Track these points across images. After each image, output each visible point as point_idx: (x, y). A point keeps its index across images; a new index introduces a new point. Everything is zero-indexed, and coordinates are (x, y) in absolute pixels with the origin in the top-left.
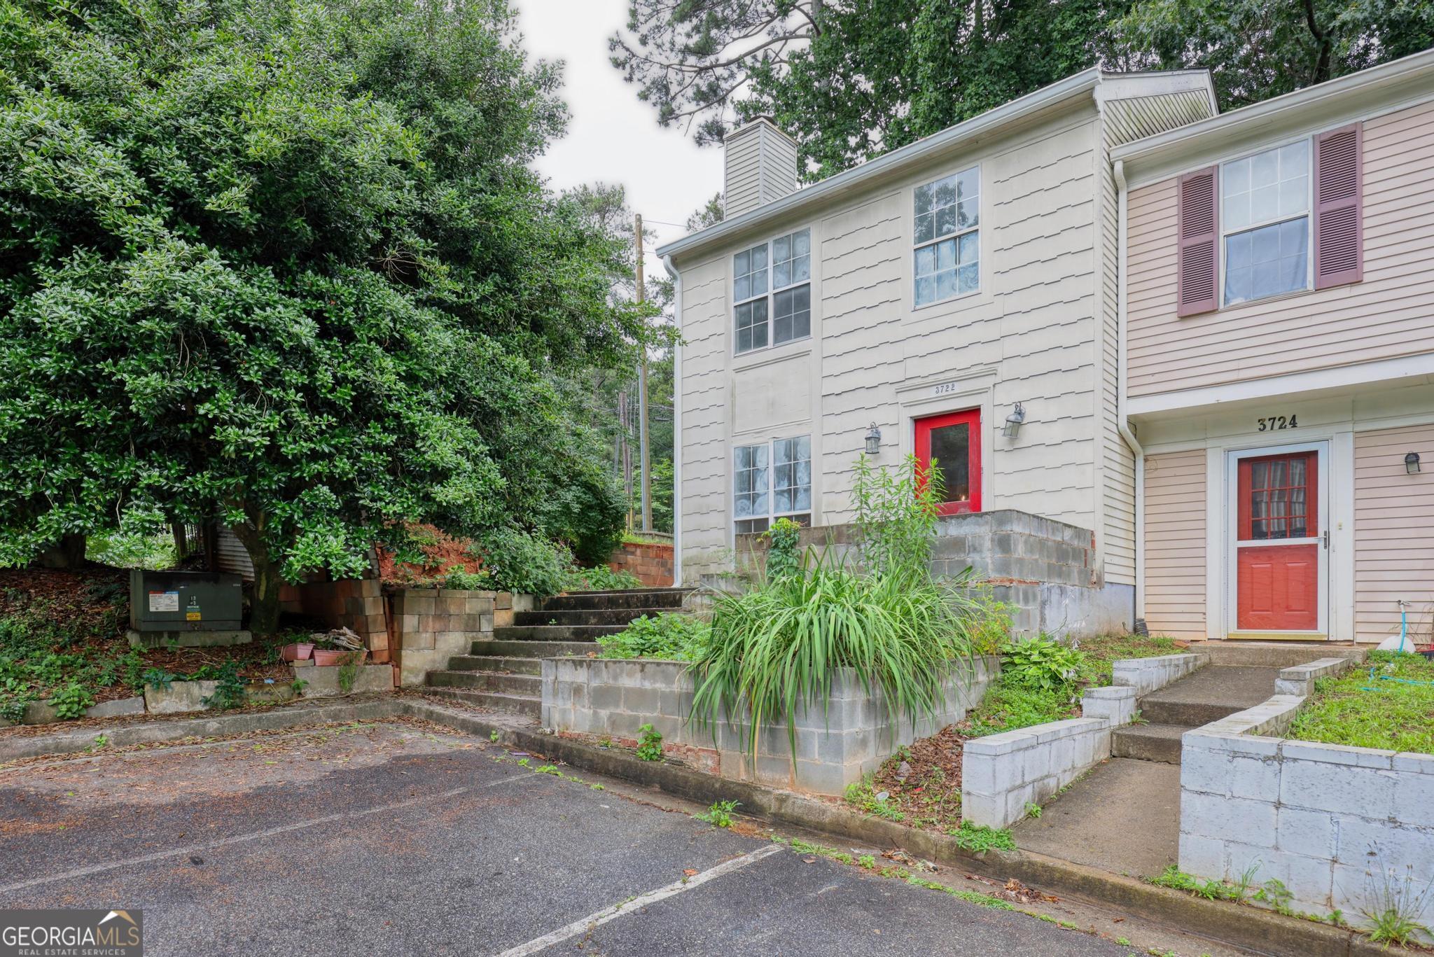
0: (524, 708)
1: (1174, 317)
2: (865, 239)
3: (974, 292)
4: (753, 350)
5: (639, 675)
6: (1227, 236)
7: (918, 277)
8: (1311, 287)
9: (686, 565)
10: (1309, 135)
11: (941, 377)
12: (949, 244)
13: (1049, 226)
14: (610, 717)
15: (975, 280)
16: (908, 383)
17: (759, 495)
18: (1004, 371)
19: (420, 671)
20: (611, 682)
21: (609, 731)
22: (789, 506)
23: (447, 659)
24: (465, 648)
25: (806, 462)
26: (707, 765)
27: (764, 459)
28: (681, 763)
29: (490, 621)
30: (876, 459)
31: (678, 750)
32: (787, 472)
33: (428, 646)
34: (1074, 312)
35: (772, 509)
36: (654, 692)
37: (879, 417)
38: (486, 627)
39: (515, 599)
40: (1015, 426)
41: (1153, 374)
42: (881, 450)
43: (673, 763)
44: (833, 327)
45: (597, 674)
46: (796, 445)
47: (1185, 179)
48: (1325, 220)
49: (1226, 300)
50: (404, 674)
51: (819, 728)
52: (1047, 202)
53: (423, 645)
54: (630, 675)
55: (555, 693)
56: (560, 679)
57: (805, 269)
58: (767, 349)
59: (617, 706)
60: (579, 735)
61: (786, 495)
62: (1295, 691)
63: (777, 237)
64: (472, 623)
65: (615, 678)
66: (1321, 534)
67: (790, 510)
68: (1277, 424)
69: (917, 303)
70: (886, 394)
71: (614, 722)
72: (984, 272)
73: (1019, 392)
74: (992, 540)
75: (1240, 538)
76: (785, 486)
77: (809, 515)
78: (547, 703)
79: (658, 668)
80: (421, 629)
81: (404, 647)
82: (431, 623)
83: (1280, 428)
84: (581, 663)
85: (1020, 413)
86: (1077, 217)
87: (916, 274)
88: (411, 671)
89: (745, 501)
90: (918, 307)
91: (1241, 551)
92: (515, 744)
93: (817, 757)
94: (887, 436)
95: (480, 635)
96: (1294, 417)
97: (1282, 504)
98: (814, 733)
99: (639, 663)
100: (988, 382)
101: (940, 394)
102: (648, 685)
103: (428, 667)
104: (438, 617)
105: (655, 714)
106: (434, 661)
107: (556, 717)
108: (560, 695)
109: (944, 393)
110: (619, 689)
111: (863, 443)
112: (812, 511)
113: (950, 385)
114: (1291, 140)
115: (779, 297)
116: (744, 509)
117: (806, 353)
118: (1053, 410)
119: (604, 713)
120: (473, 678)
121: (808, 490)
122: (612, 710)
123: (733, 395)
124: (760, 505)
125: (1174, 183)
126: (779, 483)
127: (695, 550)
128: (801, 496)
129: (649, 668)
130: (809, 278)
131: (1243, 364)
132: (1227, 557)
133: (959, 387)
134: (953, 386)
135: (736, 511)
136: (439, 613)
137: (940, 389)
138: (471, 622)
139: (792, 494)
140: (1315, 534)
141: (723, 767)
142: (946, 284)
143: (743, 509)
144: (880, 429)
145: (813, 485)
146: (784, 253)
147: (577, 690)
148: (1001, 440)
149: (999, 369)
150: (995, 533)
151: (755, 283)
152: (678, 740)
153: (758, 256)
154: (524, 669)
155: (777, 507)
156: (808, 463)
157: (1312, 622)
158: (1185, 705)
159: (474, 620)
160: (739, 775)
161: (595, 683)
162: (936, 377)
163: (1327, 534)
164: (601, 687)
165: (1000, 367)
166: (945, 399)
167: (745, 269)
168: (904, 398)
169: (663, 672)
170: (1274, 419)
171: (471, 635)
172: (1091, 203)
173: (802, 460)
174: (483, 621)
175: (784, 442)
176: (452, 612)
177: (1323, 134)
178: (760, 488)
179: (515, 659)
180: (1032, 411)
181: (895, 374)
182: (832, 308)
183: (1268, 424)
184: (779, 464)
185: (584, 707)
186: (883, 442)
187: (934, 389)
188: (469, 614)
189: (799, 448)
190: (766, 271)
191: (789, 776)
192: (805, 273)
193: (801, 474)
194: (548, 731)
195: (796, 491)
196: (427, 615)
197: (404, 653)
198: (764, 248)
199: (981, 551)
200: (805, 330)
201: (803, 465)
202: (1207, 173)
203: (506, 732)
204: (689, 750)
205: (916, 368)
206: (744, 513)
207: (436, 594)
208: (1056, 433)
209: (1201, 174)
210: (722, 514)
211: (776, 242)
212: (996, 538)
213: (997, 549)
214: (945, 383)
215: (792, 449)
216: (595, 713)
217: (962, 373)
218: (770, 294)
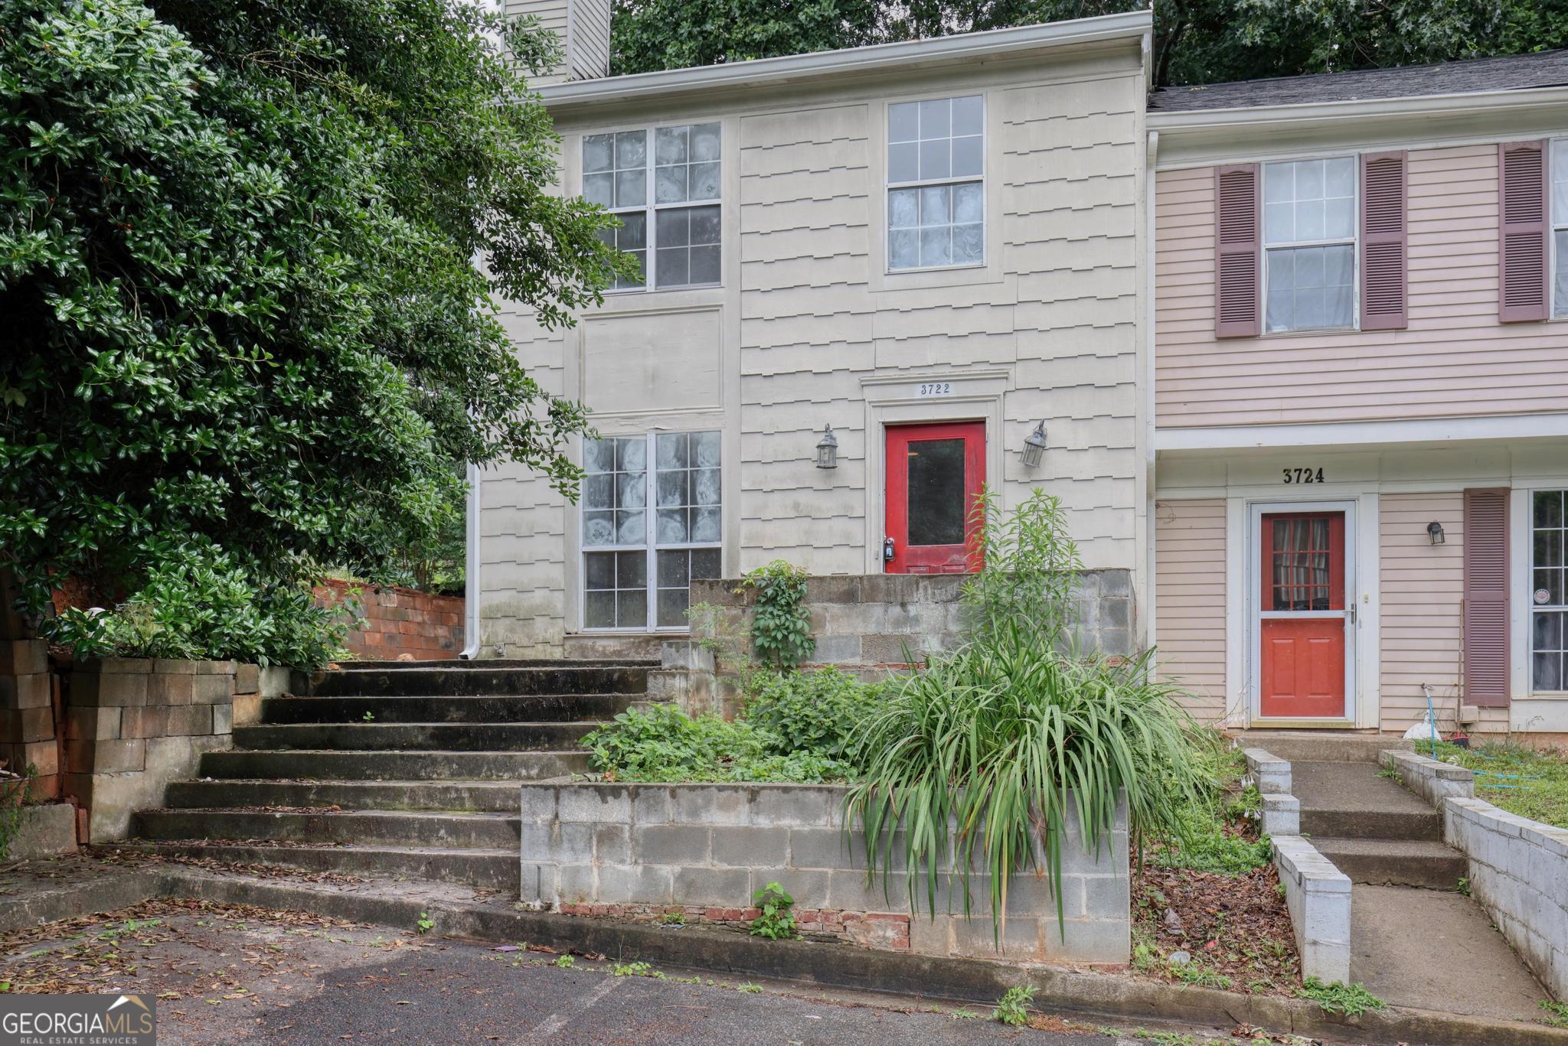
0: (438, 869)
1: (1210, 336)
2: (811, 158)
3: (976, 263)
4: (616, 290)
5: (745, 808)
6: (1268, 250)
7: (893, 229)
8: (1357, 327)
9: (488, 617)
10: (1355, 152)
11: (929, 372)
12: (938, 191)
13: (1078, 197)
14: (681, 877)
15: (978, 246)
16: (879, 374)
17: (628, 514)
18: (1020, 376)
19: (121, 813)
20: (685, 819)
21: (678, 898)
22: (682, 535)
23: (163, 788)
24: (191, 765)
25: (713, 471)
26: (885, 938)
27: (639, 458)
28: (833, 939)
29: (228, 715)
30: (829, 476)
31: (827, 919)
32: (679, 482)
33: (134, 764)
34: (1109, 314)
35: (652, 537)
36: (779, 833)
37: (835, 416)
38: (222, 727)
39: (263, 674)
40: (1034, 451)
41: (1185, 403)
42: (839, 463)
43: (818, 939)
44: (755, 277)
45: (654, 806)
46: (695, 443)
47: (1225, 172)
48: (1373, 252)
49: (1268, 328)
50: (96, 819)
51: (1086, 872)
52: (1077, 166)
53: (126, 764)
54: (725, 807)
55: (554, 842)
56: (565, 816)
57: (711, 182)
58: (643, 292)
59: (698, 855)
60: (612, 907)
61: (678, 518)
62: (1462, 792)
63: (661, 125)
64: (200, 721)
65: (694, 812)
66: (1348, 607)
67: (685, 540)
68: (1304, 477)
69: (891, 264)
70: (846, 386)
71: (687, 882)
72: (990, 238)
73: (1042, 407)
74: (1102, 607)
75: (1264, 608)
76: (675, 504)
77: (718, 551)
78: (531, 859)
79: (786, 796)
80: (124, 735)
81: (97, 769)
82: (140, 722)
83: (1307, 481)
84: (616, 792)
85: (1041, 433)
86: (1114, 193)
87: (890, 224)
88: (107, 813)
89: (604, 523)
90: (893, 270)
91: (1265, 623)
92: (475, 933)
93: (1084, 912)
94: (847, 445)
95: (213, 741)
96: (1320, 471)
97: (1302, 570)
98: (1079, 880)
99: (744, 789)
100: (998, 388)
101: (927, 395)
102: (764, 822)
103: (134, 804)
104: (151, 710)
105: (780, 867)
106: (143, 793)
107: (556, 882)
108: (566, 845)
109: (934, 395)
110: (703, 831)
111: (814, 453)
112: (723, 545)
113: (943, 385)
114: (1338, 153)
115: (665, 215)
116: (601, 534)
117: (715, 309)
118: (1082, 437)
119: (668, 871)
120: (269, 821)
121: (716, 513)
122: (687, 864)
123: (580, 355)
124: (631, 530)
125: (1210, 173)
126: (665, 498)
127: (503, 593)
128: (703, 521)
129: (763, 797)
130: (718, 196)
131: (1285, 404)
132: (1249, 631)
133: (954, 390)
134: (947, 386)
135: (586, 536)
136: (152, 702)
137: (928, 389)
138: (200, 717)
139: (689, 517)
140: (1342, 606)
141: (916, 939)
142: (936, 246)
143: (599, 535)
144: (835, 434)
145: (724, 505)
146: (674, 151)
147: (607, 836)
148: (1013, 466)
149: (1011, 372)
150: (1105, 598)
151: (622, 187)
152: (825, 904)
153: (627, 147)
154: (369, 801)
155: (661, 534)
156: (716, 474)
157: (1340, 710)
158: (1346, 814)
159: (205, 715)
160: (946, 945)
161: (647, 823)
162: (922, 371)
163: (1354, 606)
164: (661, 829)
165: (1012, 370)
166: (934, 402)
167: (605, 162)
168: (871, 394)
169: (796, 801)
170: (1300, 470)
171: (199, 741)
172: (1132, 178)
173: (706, 468)
174: (218, 716)
175: (674, 438)
176: (172, 701)
177: (1370, 154)
178: (630, 502)
179: (350, 784)
180: (1057, 434)
181: (861, 359)
182: (754, 249)
183: (1294, 476)
184: (664, 470)
185: (622, 861)
186: (841, 451)
187: (920, 387)
188: (197, 704)
189: (700, 449)
190: (643, 173)
191: (1037, 943)
192: (711, 189)
193: (705, 489)
194: (537, 905)
195: (695, 513)
196: (135, 707)
197: (96, 779)
198: (639, 137)
199: (1085, 621)
200: (710, 271)
201: (708, 474)
202: (1247, 170)
203: (449, 915)
204: (847, 918)
205: (887, 355)
206: (600, 540)
207: (149, 668)
208: (1088, 465)
209: (1241, 169)
210: (560, 540)
211: (659, 130)
212: (1107, 604)
213: (1108, 619)
214: (936, 381)
215: (687, 450)
216: (647, 871)
217: (958, 371)
218: (650, 208)
